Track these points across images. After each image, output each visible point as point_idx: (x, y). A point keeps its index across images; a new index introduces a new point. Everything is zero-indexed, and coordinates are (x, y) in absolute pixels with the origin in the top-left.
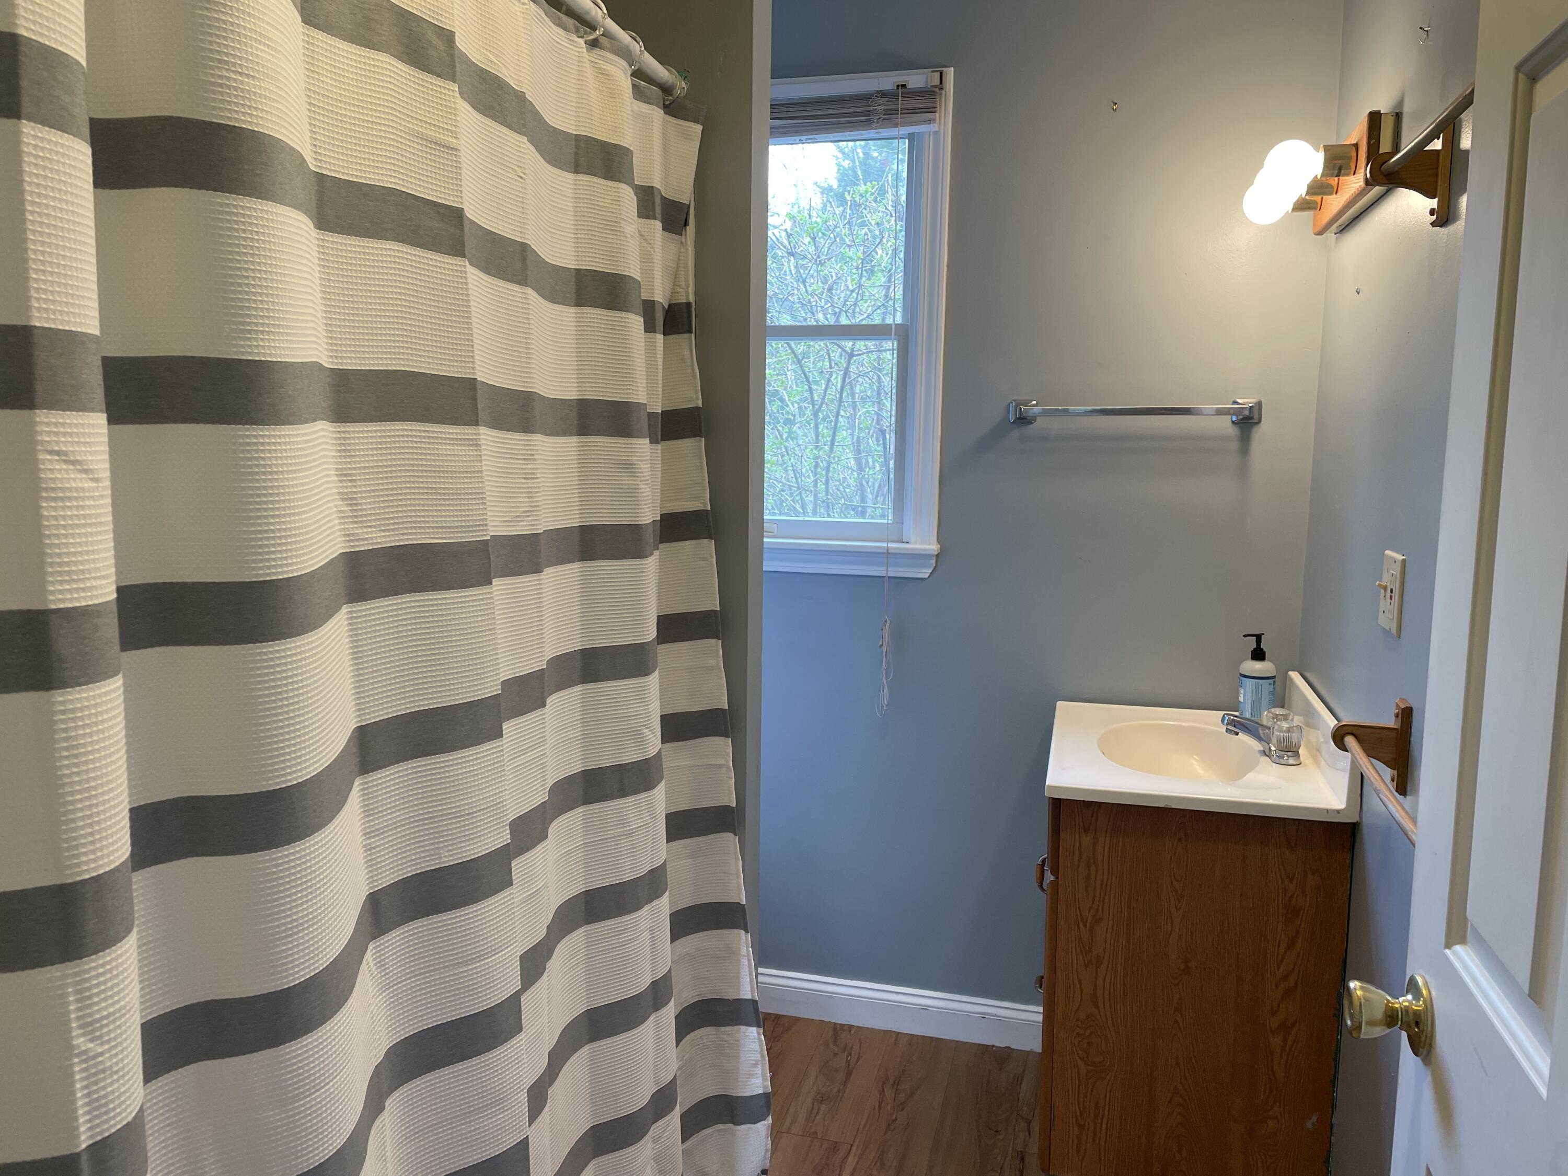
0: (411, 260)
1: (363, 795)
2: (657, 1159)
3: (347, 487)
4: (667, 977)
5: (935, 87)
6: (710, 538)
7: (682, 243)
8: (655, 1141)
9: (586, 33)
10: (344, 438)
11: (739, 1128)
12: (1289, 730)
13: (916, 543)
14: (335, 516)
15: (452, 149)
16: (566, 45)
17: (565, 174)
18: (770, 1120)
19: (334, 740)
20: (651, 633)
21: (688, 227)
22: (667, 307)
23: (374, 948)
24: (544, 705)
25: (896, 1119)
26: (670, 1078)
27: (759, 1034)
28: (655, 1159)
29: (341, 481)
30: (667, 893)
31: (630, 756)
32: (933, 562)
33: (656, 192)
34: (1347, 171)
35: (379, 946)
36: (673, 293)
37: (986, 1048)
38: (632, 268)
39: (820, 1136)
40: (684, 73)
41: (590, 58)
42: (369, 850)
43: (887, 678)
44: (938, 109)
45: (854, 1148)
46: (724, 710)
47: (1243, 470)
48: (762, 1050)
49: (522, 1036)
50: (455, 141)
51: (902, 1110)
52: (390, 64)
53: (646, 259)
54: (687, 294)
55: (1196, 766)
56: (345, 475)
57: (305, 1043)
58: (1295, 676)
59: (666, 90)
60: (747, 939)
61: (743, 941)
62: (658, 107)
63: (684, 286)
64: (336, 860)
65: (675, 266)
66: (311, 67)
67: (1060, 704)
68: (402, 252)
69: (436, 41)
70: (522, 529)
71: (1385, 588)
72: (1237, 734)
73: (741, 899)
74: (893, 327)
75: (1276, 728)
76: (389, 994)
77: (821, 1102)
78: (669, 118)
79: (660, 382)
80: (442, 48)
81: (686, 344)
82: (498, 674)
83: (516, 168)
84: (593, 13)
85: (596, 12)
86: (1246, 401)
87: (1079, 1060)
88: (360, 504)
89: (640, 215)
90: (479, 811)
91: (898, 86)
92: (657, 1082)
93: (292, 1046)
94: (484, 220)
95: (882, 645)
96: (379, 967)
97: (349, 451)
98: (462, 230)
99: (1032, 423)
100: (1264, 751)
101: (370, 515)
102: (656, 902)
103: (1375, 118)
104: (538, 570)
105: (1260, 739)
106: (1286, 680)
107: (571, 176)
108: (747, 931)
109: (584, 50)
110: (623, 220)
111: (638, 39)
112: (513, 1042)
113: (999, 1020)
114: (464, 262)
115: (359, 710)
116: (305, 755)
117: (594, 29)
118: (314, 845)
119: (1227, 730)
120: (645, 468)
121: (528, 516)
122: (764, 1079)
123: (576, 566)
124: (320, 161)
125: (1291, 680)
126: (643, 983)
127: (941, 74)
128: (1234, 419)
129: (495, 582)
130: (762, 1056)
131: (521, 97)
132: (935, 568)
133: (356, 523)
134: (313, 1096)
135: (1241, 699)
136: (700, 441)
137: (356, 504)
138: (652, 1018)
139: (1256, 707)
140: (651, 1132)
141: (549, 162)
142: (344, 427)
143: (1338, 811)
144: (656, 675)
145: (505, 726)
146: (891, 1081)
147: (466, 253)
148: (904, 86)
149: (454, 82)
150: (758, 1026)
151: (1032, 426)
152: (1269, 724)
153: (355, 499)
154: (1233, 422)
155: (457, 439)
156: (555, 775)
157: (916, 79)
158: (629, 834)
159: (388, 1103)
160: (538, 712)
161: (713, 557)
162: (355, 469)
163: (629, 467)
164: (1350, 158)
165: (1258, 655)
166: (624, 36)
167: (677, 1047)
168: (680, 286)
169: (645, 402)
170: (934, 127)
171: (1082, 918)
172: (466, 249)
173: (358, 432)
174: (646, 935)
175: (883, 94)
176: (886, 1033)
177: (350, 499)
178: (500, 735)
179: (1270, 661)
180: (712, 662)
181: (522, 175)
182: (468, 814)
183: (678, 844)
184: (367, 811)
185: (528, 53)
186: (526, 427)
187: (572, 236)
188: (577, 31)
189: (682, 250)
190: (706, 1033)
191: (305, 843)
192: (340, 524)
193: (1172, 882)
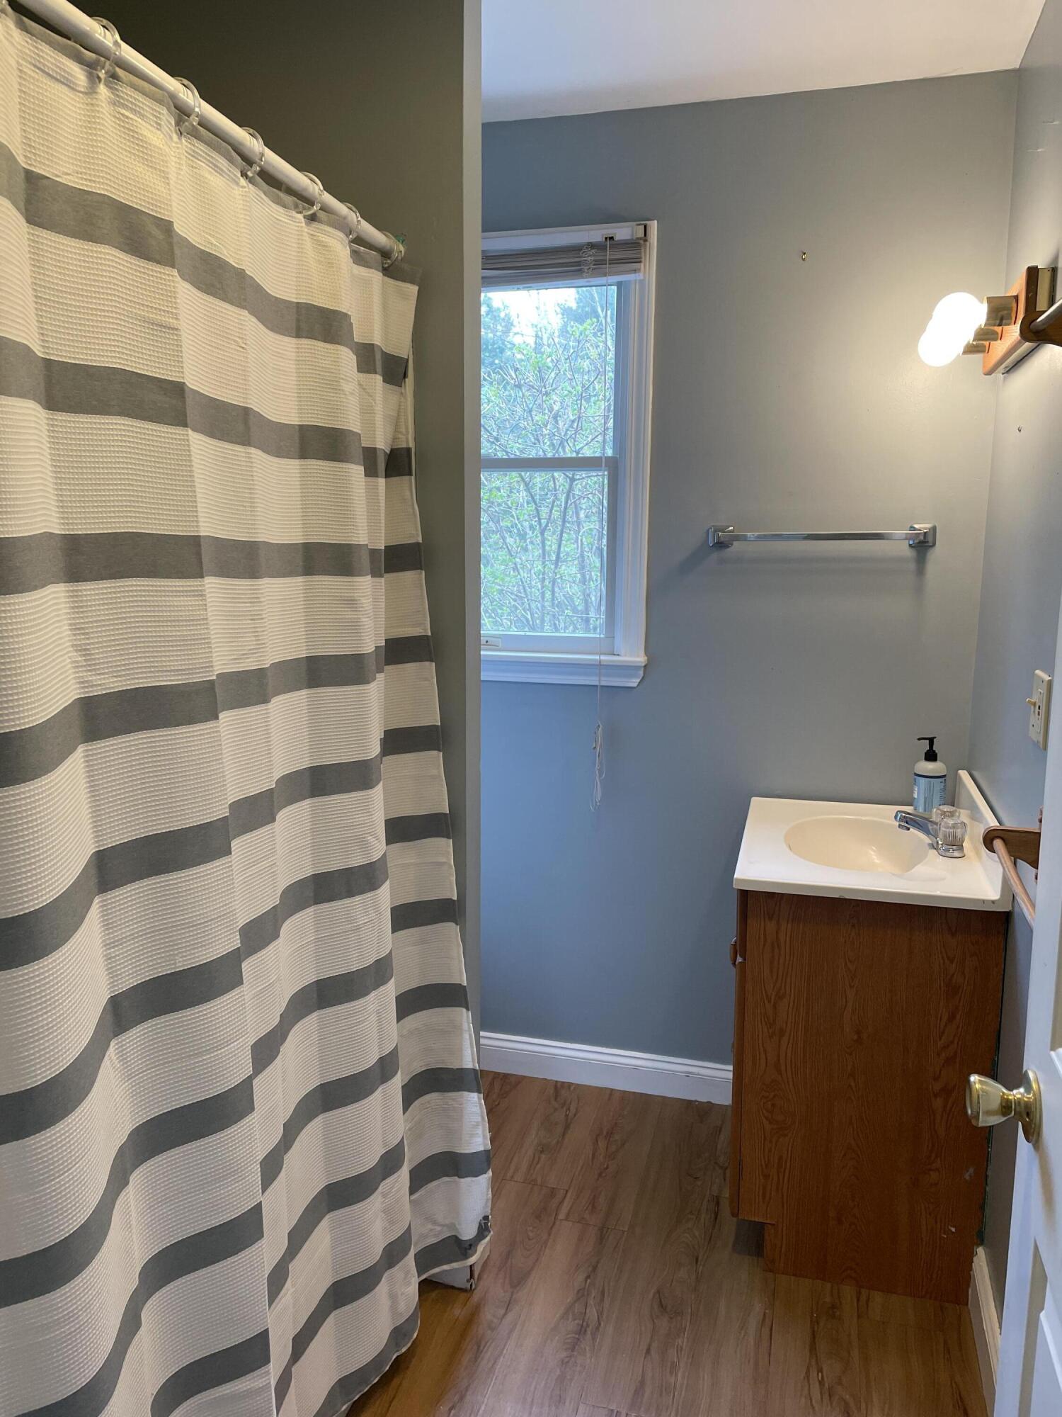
0: (137, 432)
1: (102, 912)
2: (386, 1211)
3: (80, 640)
4: (394, 1054)
5: (641, 239)
6: (432, 661)
7: (402, 393)
8: (384, 1196)
9: (304, 208)
10: (77, 596)
11: (462, 1180)
12: (954, 826)
13: (626, 656)
14: (70, 666)
15: (173, 329)
16: (286, 221)
17: (287, 339)
18: (490, 1173)
19: (69, 869)
20: (375, 749)
21: (407, 380)
22: (388, 452)
23: (117, 1044)
24: (273, 820)
25: (607, 1168)
26: (396, 1142)
27: (479, 1098)
28: (384, 1211)
29: (75, 635)
30: (393, 980)
31: (357, 860)
32: (641, 673)
33: (376, 349)
34: (1008, 321)
35: (121, 1042)
36: (395, 439)
37: (689, 1103)
38: (352, 422)
39: (539, 1181)
40: (399, 236)
41: (309, 231)
42: (109, 959)
43: (600, 776)
44: (643, 260)
45: (569, 1195)
46: (445, 814)
47: (919, 589)
48: (482, 1112)
49: (254, 1114)
50: (175, 321)
51: (614, 1158)
52: (113, 255)
53: (366, 410)
54: (408, 440)
55: (873, 856)
56: (79, 629)
57: (49, 1134)
58: (964, 774)
59: (385, 254)
60: (468, 1016)
61: (465, 1018)
62: (377, 270)
63: (404, 432)
64: (73, 975)
65: (396, 415)
66: (37, 263)
67: (755, 801)
68: (128, 425)
69: (156, 232)
70: (250, 664)
71: (1034, 704)
72: (909, 829)
73: (461, 980)
74: (604, 460)
75: (943, 824)
76: (131, 1083)
77: (542, 1152)
78: (387, 279)
79: (383, 521)
80: (161, 237)
81: (407, 486)
82: (226, 799)
83: (238, 339)
84: (311, 189)
85: (314, 188)
86: (923, 526)
87: (764, 1120)
88: (93, 654)
89: (360, 370)
90: (211, 920)
91: (606, 238)
92: (385, 1145)
93: (37, 1138)
94: (207, 389)
95: (595, 748)
96: (121, 1061)
97: (82, 607)
98: (184, 403)
99: (728, 547)
100: (932, 845)
101: (103, 663)
102: (382, 988)
103: (1033, 273)
104: (265, 700)
105: (927, 832)
106: (957, 778)
107: (294, 340)
108: (468, 1009)
109: (304, 225)
110: (342, 379)
111: (354, 209)
112: (246, 1120)
113: (702, 1079)
114: (187, 431)
115: (96, 837)
116: (40, 885)
117: (312, 203)
118: (51, 963)
119: (900, 826)
120: (366, 603)
121: (255, 653)
122: (484, 1137)
123: (304, 693)
124: (48, 348)
125: (960, 778)
126: (371, 1059)
127: (645, 227)
128: (911, 542)
129: (221, 716)
130: (483, 1118)
131: (241, 274)
132: (643, 678)
133: (90, 671)
134: (57, 1180)
135: (915, 796)
136: (421, 573)
137: (88, 654)
138: (380, 1089)
139: (928, 805)
140: (380, 1188)
141: (272, 330)
142: (77, 586)
143: (993, 902)
144: (380, 787)
145: (233, 843)
146: (605, 1133)
147: (189, 422)
148: (612, 238)
149: (174, 267)
150: (479, 1092)
151: (728, 549)
152: (938, 820)
153: (88, 650)
154: (910, 545)
155: (182, 591)
156: (284, 882)
157: (623, 232)
158: (358, 929)
159: (131, 1179)
160: (268, 827)
161: (433, 678)
162: (87, 623)
163: (352, 603)
164: (1011, 309)
165: (931, 756)
166: (342, 208)
167: (404, 1113)
168: (401, 432)
169: (366, 543)
170: (639, 276)
171: (767, 996)
172: (188, 419)
173: (90, 590)
174: (374, 1018)
175: (592, 246)
176: (601, 1090)
177: (83, 650)
178: (228, 852)
179: (941, 761)
180: (434, 772)
181: (244, 346)
182: (200, 924)
183: (405, 934)
184: (107, 925)
185: (248, 231)
186: (252, 572)
187: (296, 395)
188: (296, 206)
189: (402, 400)
190: (433, 1098)
191: (43, 962)
192: (75, 673)
193: (846, 964)
